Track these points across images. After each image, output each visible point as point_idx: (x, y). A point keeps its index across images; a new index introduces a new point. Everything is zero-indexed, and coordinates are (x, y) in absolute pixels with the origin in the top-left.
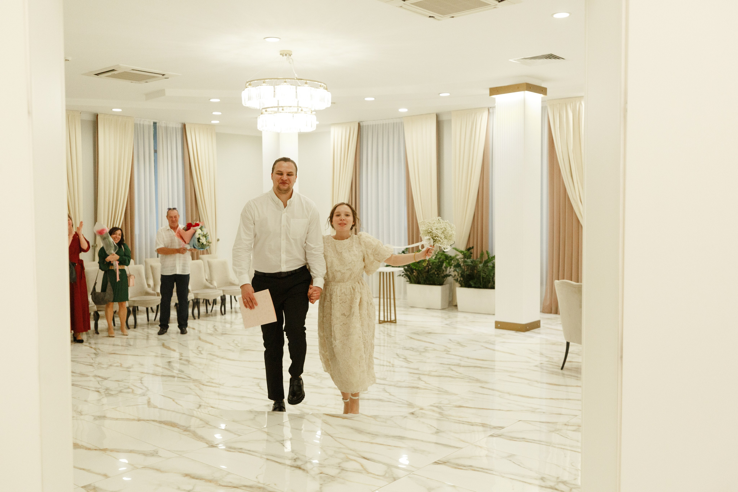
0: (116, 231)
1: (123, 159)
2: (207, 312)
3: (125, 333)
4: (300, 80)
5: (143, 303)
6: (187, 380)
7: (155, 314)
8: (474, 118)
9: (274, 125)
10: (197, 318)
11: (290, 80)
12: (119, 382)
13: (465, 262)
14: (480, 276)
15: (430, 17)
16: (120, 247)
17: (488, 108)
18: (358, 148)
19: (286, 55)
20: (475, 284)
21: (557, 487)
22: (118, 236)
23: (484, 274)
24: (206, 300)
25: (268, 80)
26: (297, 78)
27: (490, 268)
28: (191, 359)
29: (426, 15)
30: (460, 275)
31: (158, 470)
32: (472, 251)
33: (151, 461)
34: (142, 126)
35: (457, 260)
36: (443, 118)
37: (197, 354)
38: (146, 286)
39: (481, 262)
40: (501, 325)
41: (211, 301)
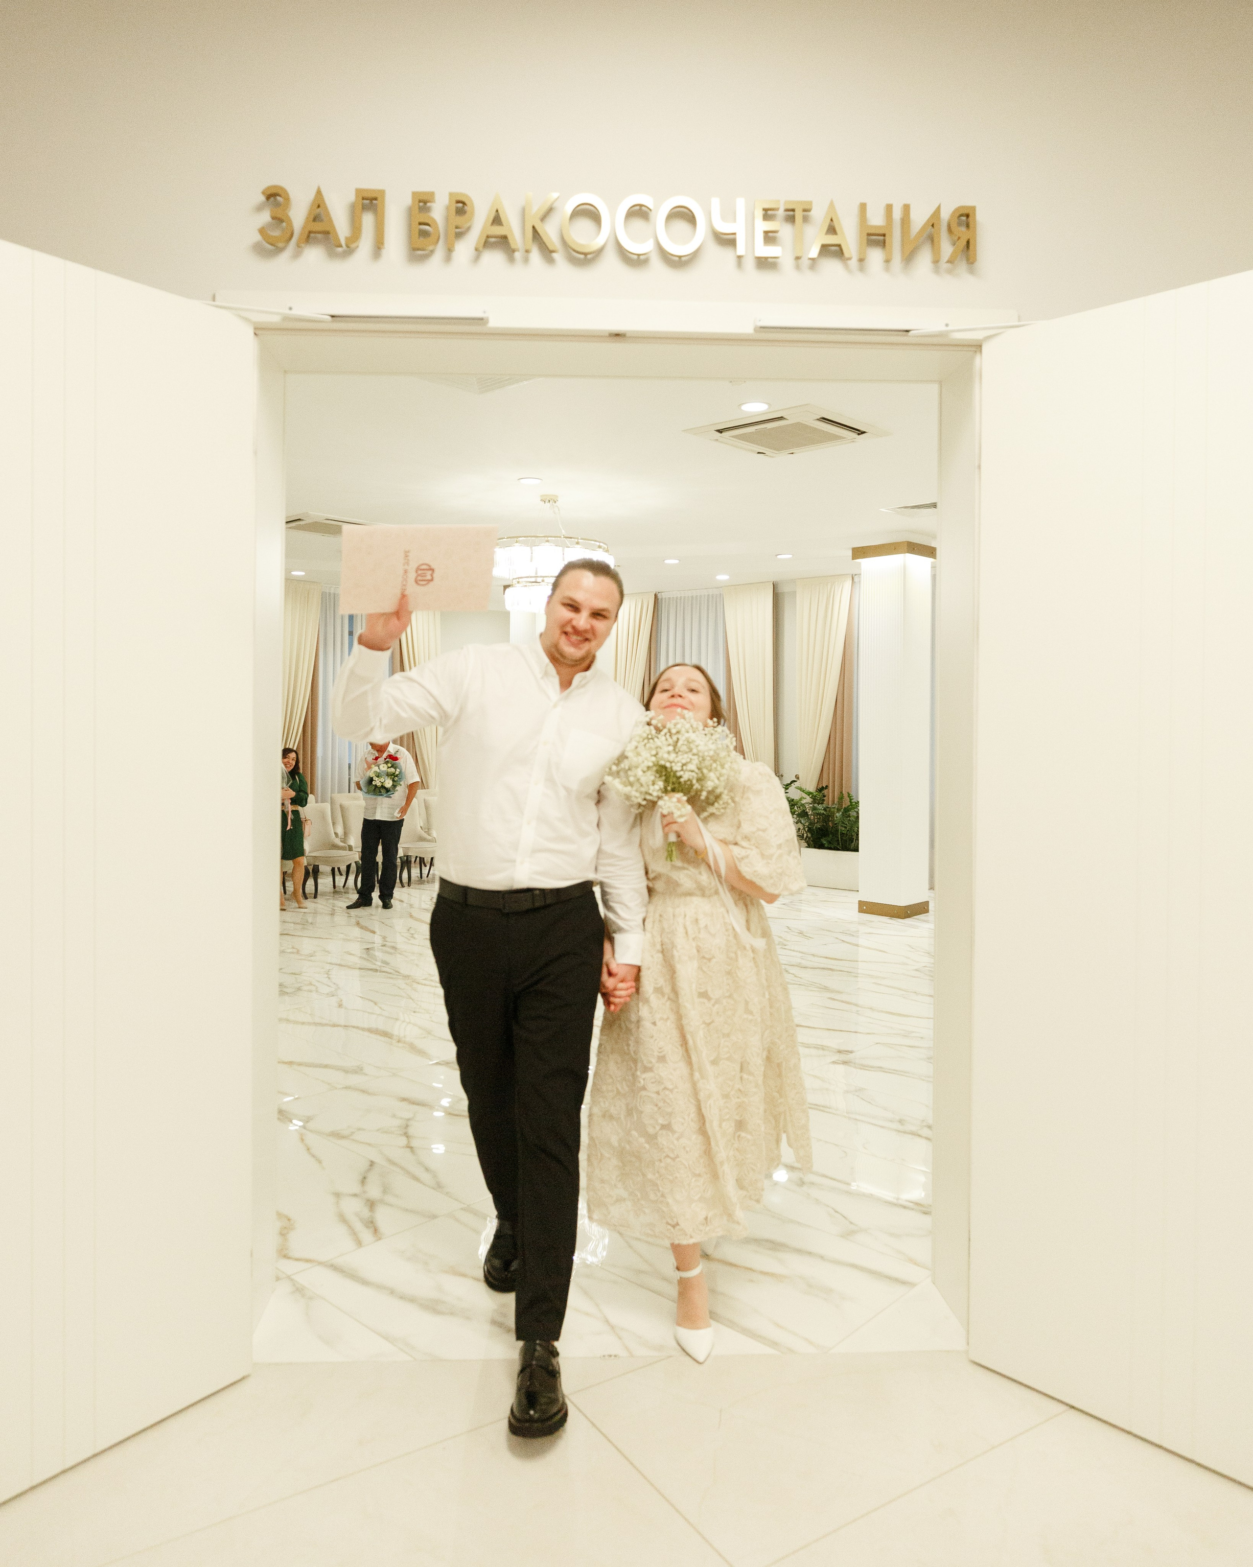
0: (289, 753)
1: (303, 646)
2: (421, 877)
3: (304, 905)
4: (568, 539)
5: (327, 860)
6: (394, 976)
7: (344, 877)
8: (830, 592)
9: (530, 603)
10: (406, 885)
11: (553, 538)
12: (296, 976)
13: (814, 809)
14: (837, 831)
15: (758, 453)
16: (294, 778)
17: (852, 575)
18: (653, 634)
19: (549, 501)
20: (830, 843)
21: (920, 1132)
22: (291, 762)
23: (843, 829)
24: (420, 858)
25: (523, 538)
26: (565, 536)
27: (852, 819)
28: (398, 946)
29: (752, 451)
30: (806, 829)
31: (363, 1091)
32: (825, 792)
33: (355, 1080)
34: (332, 596)
35: (803, 805)
36: (784, 589)
37: (407, 939)
38: (334, 835)
39: (838, 810)
40: (867, 908)
41: (427, 860)
